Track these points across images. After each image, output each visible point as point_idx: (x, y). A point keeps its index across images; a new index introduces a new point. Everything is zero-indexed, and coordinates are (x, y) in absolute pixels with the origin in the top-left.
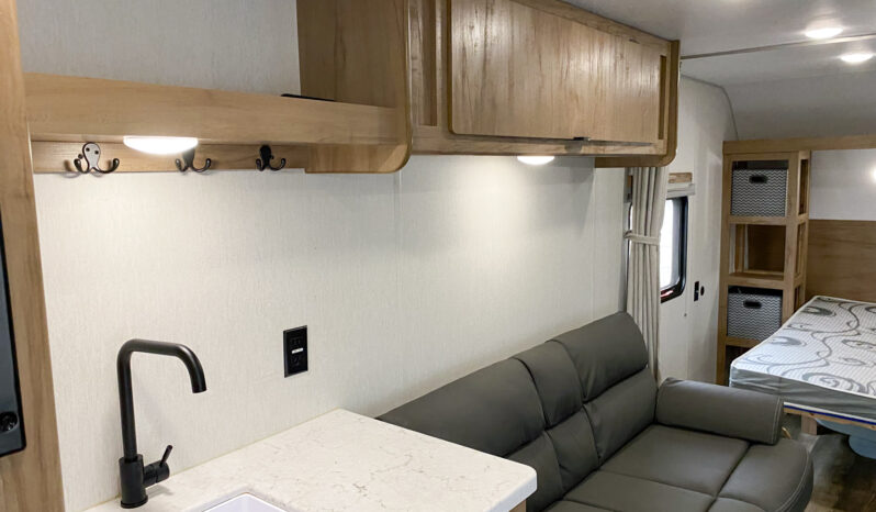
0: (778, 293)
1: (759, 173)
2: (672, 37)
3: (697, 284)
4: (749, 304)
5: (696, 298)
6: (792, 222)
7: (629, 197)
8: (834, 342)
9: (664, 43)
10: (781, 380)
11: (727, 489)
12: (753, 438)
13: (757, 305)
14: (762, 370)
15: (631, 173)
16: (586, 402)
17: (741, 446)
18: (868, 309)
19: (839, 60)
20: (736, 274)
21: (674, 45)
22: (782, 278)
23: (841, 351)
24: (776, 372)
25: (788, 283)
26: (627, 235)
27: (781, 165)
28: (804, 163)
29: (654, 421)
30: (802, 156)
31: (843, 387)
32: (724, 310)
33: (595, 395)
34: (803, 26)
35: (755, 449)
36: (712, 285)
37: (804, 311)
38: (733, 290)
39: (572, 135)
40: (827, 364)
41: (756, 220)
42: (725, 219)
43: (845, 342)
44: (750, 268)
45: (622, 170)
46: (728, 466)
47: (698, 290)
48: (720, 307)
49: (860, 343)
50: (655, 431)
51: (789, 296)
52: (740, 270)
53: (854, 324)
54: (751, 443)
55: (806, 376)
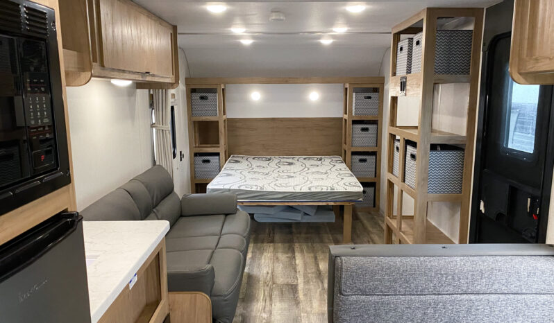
0: (218, 154)
1: (204, 94)
2: (174, 24)
3: (181, 152)
4: (205, 161)
5: (181, 160)
6: (221, 119)
7: (152, 105)
8: (245, 173)
9: (170, 26)
10: (229, 190)
11: (223, 232)
12: (227, 212)
13: (208, 161)
14: (221, 187)
15: (152, 93)
16: (154, 208)
17: (222, 217)
18: (254, 159)
19: (239, 42)
20: (196, 147)
21: (175, 28)
22: (219, 147)
23: (249, 176)
24: (227, 187)
25: (221, 149)
26: (152, 126)
27: (213, 91)
28: (223, 89)
29: (182, 216)
30: (222, 87)
31: (254, 189)
32: (193, 165)
33: (157, 205)
34: (230, 27)
35: (228, 216)
36: (186, 153)
37: (229, 162)
38: (196, 155)
39: (145, 71)
40: (246, 181)
41: (204, 118)
42: (189, 119)
43: (249, 172)
44: (201, 144)
45: (147, 91)
46: (221, 225)
47: (182, 156)
48: (191, 164)
49: (255, 172)
50: (184, 219)
51: (222, 155)
52: (197, 145)
53: (250, 165)
54: (226, 215)
55: (239, 187)
